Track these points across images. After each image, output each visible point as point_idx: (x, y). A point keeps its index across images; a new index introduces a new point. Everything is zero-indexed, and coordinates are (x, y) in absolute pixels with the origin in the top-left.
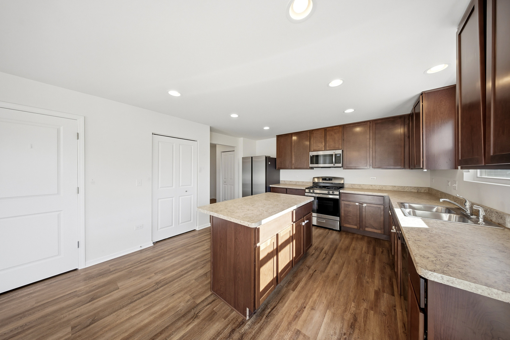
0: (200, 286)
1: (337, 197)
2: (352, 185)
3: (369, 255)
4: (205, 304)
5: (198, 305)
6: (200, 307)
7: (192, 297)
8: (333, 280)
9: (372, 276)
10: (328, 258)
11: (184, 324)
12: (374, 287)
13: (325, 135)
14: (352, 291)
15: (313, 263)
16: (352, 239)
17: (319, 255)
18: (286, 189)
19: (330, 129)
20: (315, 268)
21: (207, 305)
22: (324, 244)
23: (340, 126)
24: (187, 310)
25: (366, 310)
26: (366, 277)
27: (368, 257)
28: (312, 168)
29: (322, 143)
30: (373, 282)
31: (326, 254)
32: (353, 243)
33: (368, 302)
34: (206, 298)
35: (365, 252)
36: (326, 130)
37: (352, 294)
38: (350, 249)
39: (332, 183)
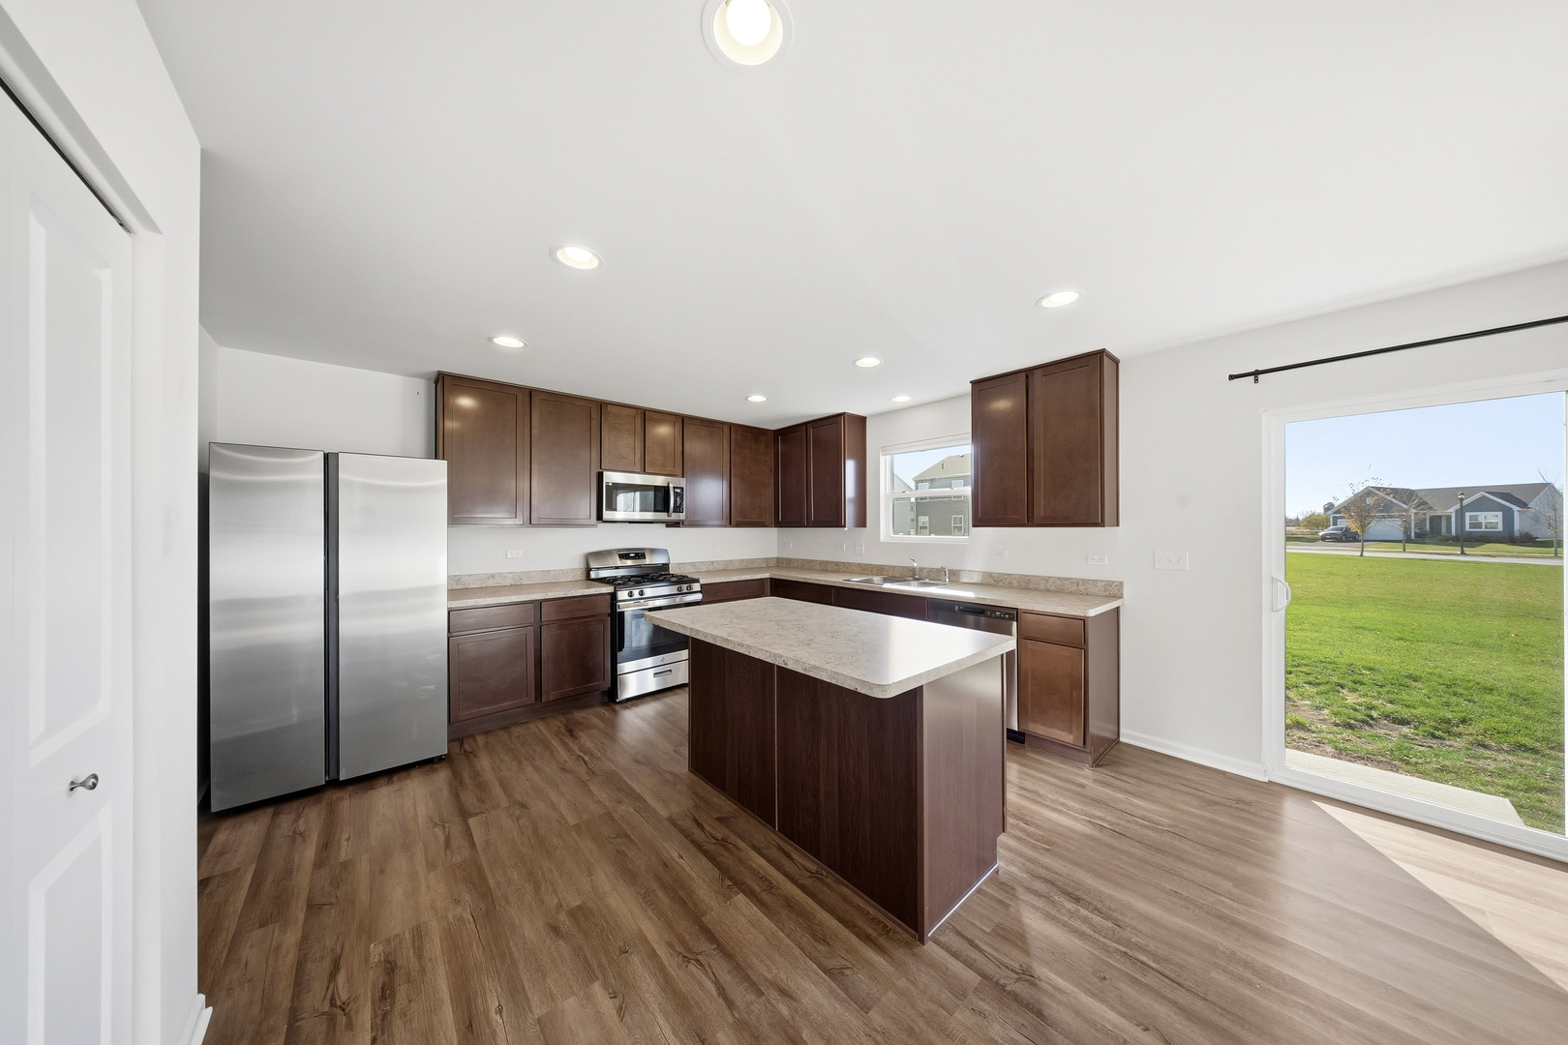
0: (902, 983)
4: (974, 955)
5: (984, 976)
6: (990, 968)
7: (959, 1002)
11: (1060, 1003)
13: (643, 429)
21: (981, 951)
24: (1015, 1005)
29: (633, 449)
34: (955, 955)
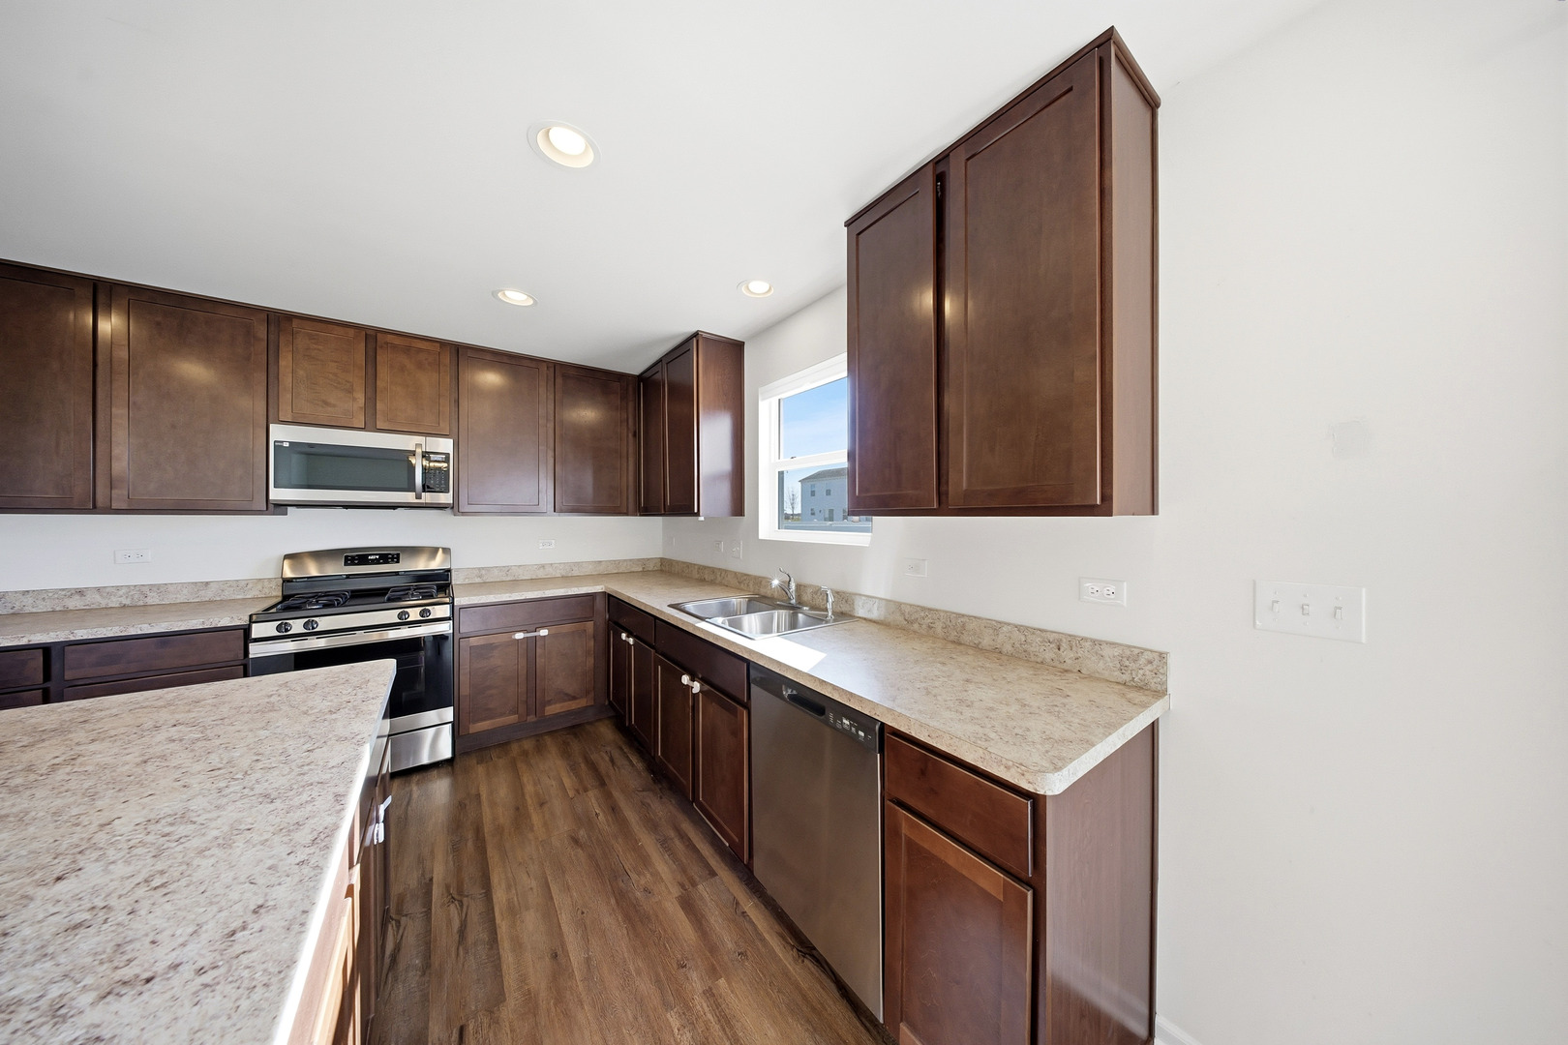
1: (445, 628)
2: (483, 572)
3: (591, 793)
8: (559, 999)
9: (645, 861)
10: (475, 909)
12: (670, 892)
13: (371, 361)
14: (639, 973)
15: (425, 999)
16: (513, 767)
17: (428, 931)
18: (46, 649)
19: (397, 341)
20: (449, 1022)
22: (420, 860)
23: (443, 344)
25: (709, 993)
26: (634, 876)
27: (593, 801)
28: (281, 507)
29: (350, 391)
30: (656, 874)
31: (456, 895)
32: (525, 779)
33: (693, 959)
35: (577, 791)
36: (373, 342)
37: (645, 986)
38: (531, 809)
39: (397, 573)
